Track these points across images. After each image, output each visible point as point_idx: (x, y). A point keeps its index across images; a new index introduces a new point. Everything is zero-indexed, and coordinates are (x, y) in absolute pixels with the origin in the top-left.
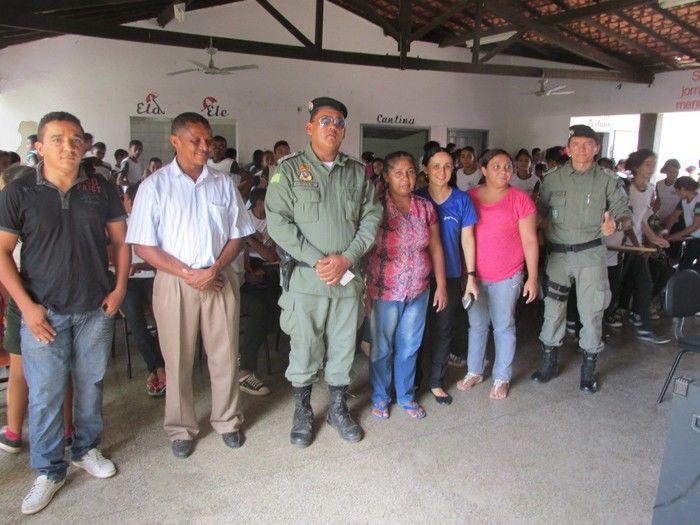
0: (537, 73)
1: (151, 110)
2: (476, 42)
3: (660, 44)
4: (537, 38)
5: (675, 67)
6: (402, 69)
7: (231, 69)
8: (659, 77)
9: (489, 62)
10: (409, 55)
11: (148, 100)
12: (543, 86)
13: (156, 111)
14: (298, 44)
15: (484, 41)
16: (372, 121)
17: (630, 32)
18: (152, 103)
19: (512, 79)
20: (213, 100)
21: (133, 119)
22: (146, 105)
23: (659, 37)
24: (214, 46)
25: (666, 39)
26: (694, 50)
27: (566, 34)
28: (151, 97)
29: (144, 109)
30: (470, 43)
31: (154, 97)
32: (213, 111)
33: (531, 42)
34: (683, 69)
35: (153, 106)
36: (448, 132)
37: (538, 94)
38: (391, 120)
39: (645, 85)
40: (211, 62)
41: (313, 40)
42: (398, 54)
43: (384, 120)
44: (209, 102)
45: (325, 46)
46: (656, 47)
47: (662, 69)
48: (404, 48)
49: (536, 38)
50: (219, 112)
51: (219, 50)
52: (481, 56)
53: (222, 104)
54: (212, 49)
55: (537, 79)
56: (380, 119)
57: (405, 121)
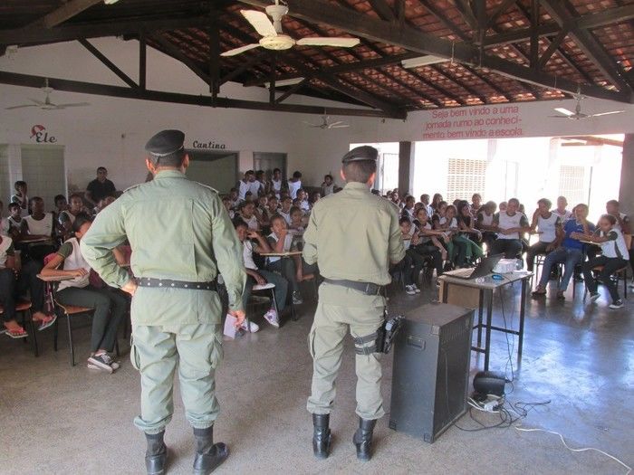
0: (320, 111)
2: (273, 85)
3: (408, 91)
5: (422, 108)
6: (214, 107)
7: (66, 105)
8: (410, 114)
9: (283, 102)
10: (218, 95)
12: (325, 121)
14: (125, 85)
15: (278, 84)
16: (190, 147)
17: (386, 82)
19: (300, 115)
20: (42, 128)
23: (406, 86)
24: (50, 86)
25: (412, 88)
26: (432, 96)
27: (341, 81)
30: (268, 85)
32: (42, 138)
33: (315, 85)
34: (427, 109)
36: (254, 155)
37: (322, 127)
38: (205, 146)
39: (401, 121)
40: (47, 99)
41: (137, 82)
42: (210, 95)
43: (200, 145)
44: (37, 130)
45: (148, 87)
46: (405, 93)
47: (412, 109)
48: (215, 90)
49: (319, 83)
50: (48, 139)
51: (55, 89)
52: (278, 95)
53: (50, 131)
54: (47, 88)
55: (320, 116)
56: (196, 145)
57: (217, 146)
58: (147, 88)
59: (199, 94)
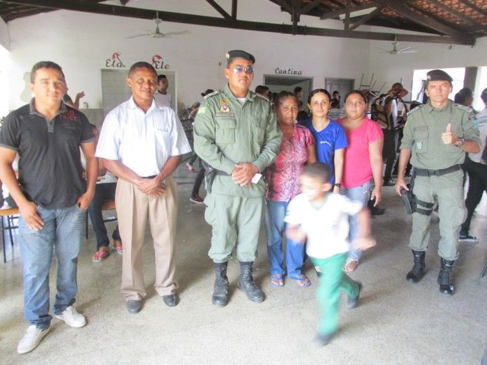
0: (391, 37)
1: (115, 65)
2: (348, 15)
3: (481, 16)
4: (392, 12)
6: (294, 34)
7: (171, 33)
8: (479, 41)
9: (357, 29)
10: (299, 24)
11: (114, 57)
12: (395, 47)
13: (119, 65)
14: (220, 16)
15: (353, 14)
16: (272, 73)
17: (459, 8)
18: (116, 59)
19: (372, 42)
20: (159, 57)
21: (103, 70)
22: (112, 61)
23: (480, 11)
24: (159, 18)
27: (412, 9)
28: (116, 55)
29: (111, 63)
30: (343, 16)
31: (118, 55)
33: (386, 15)
35: (117, 61)
36: (326, 80)
37: (391, 52)
38: (285, 72)
39: (468, 47)
40: (158, 29)
41: (230, 13)
42: (291, 23)
43: (280, 72)
44: (156, 59)
45: (239, 17)
46: (478, 18)
47: (482, 35)
48: (296, 19)
49: (390, 13)
50: (164, 66)
51: (164, 20)
52: (351, 25)
53: (165, 60)
54: (158, 19)
55: (391, 42)
56: (278, 71)
57: (295, 73)
58: (238, 19)
59: (281, 23)
